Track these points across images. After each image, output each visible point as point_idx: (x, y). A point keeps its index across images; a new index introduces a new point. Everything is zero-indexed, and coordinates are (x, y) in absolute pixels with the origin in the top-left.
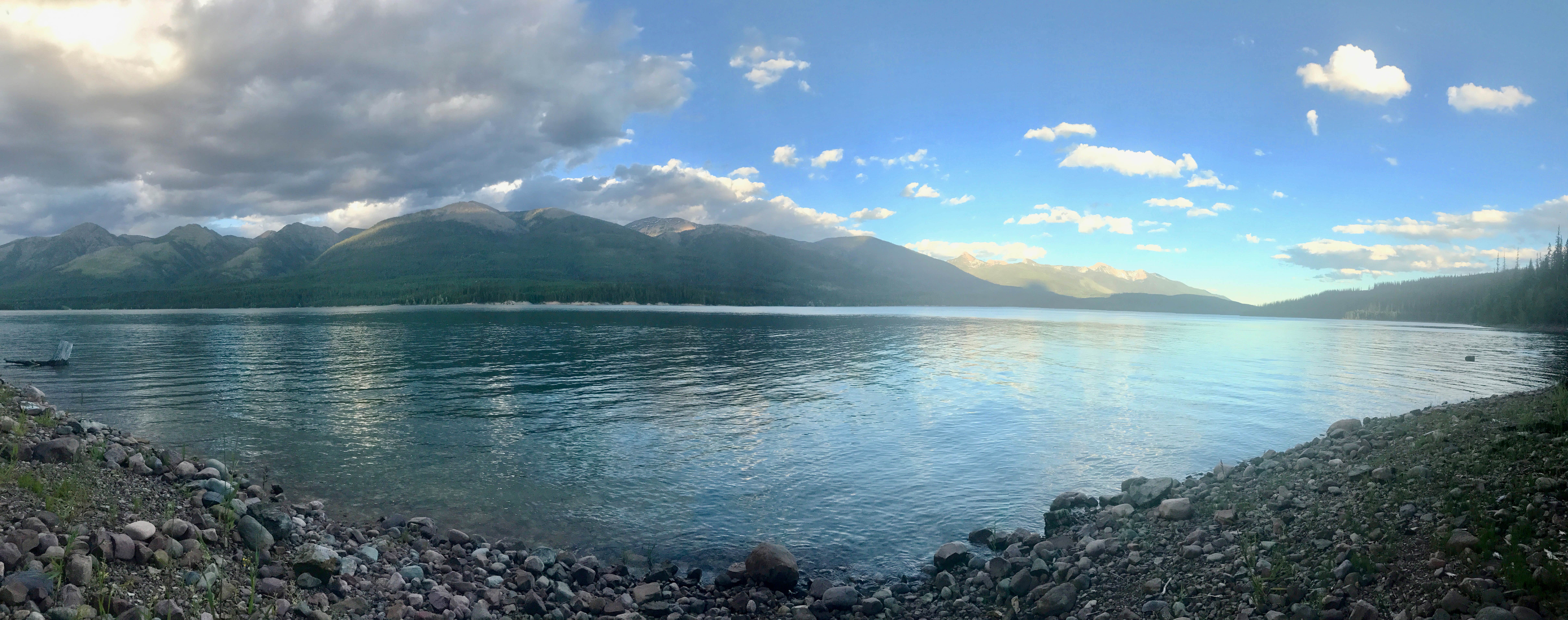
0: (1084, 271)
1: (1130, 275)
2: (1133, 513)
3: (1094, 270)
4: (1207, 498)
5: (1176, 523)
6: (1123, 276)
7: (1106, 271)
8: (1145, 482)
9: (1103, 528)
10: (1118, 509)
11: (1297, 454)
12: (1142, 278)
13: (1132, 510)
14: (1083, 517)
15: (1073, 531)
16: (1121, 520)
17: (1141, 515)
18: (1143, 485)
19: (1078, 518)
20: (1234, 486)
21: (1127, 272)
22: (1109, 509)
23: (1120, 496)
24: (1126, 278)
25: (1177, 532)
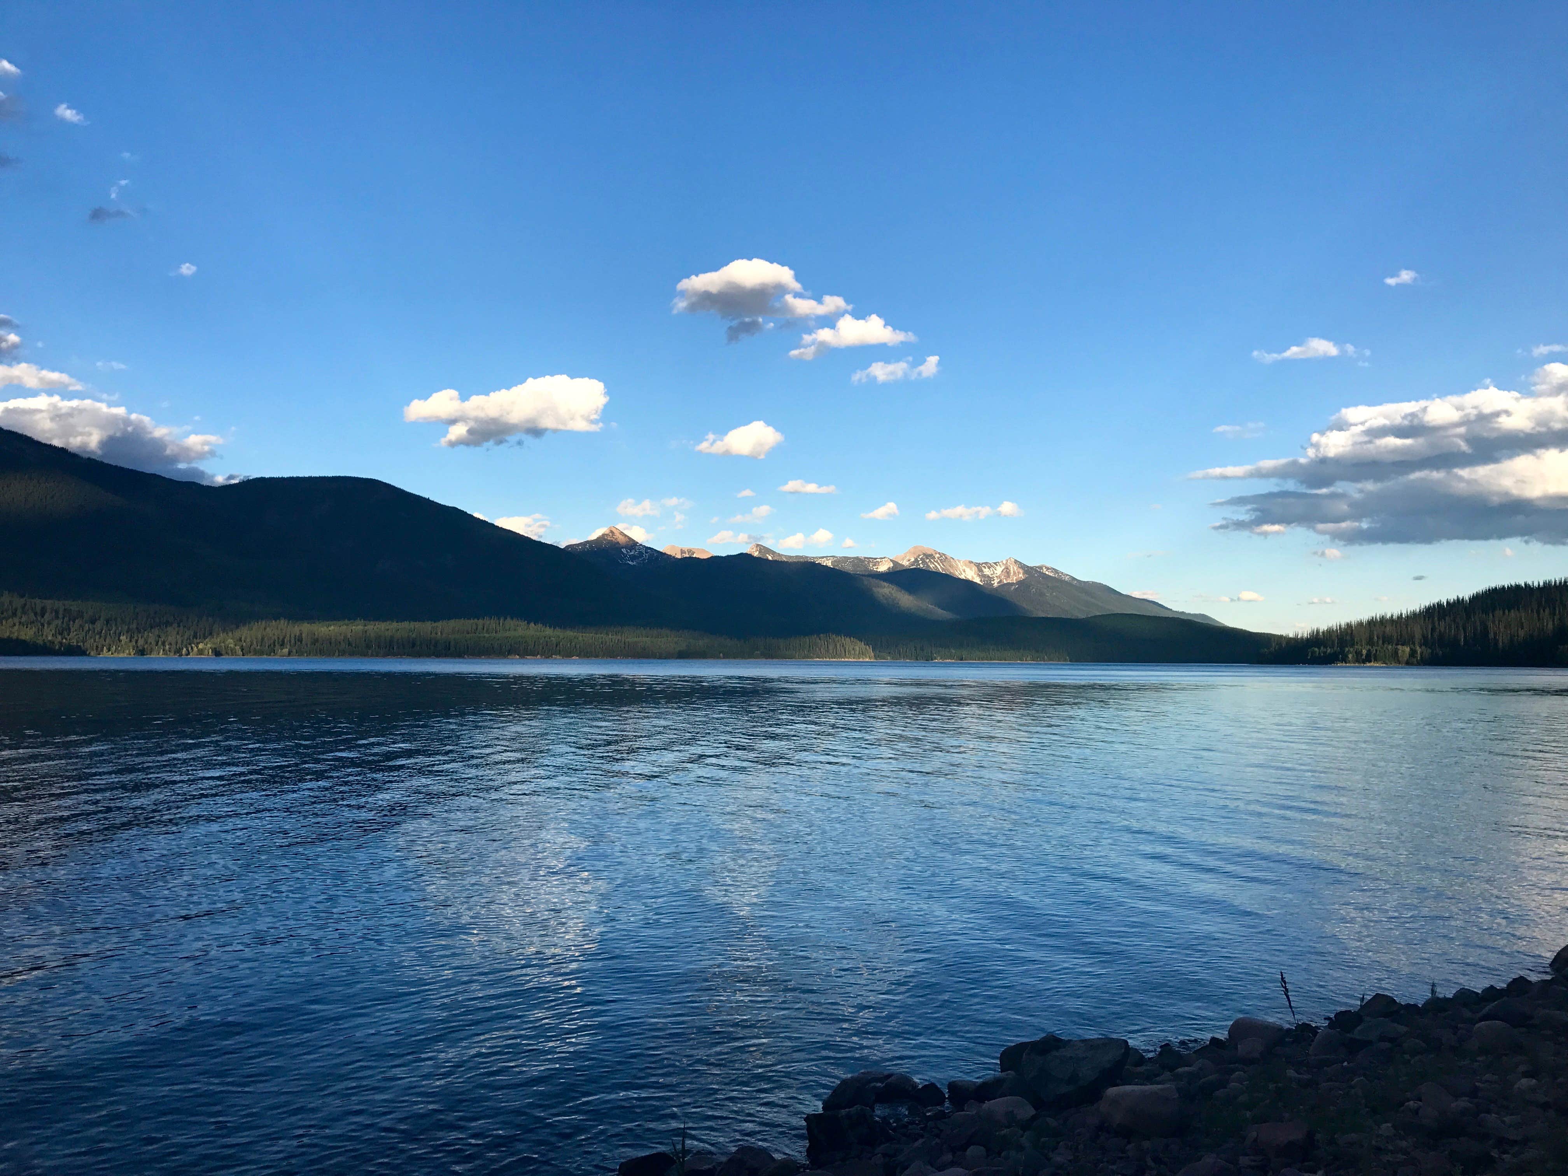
0: (883, 568)
1: (987, 571)
2: (1034, 1118)
3: (905, 563)
4: (1220, 1093)
5: (1146, 1144)
6: (970, 574)
7: (936, 566)
8: (1057, 1048)
9: (964, 1148)
10: (997, 1105)
11: (1467, 1013)
12: (1013, 579)
13: (1032, 1112)
14: (905, 1126)
15: (885, 1155)
16: (1005, 1131)
17: (1052, 1122)
18: (1055, 1053)
19: (894, 1129)
20: (1291, 1073)
21: (979, 566)
22: (971, 1110)
23: (998, 1082)
24: (977, 580)
25: (1151, 1163)
